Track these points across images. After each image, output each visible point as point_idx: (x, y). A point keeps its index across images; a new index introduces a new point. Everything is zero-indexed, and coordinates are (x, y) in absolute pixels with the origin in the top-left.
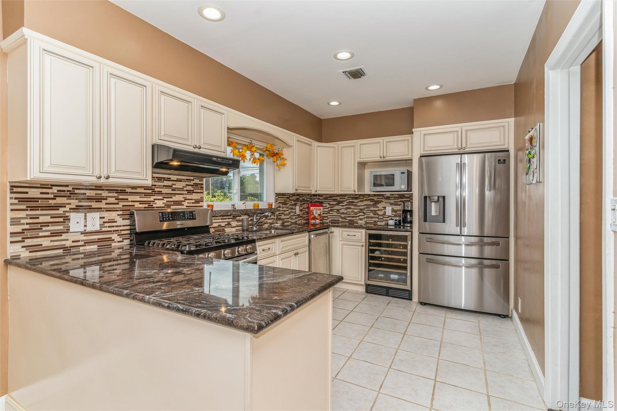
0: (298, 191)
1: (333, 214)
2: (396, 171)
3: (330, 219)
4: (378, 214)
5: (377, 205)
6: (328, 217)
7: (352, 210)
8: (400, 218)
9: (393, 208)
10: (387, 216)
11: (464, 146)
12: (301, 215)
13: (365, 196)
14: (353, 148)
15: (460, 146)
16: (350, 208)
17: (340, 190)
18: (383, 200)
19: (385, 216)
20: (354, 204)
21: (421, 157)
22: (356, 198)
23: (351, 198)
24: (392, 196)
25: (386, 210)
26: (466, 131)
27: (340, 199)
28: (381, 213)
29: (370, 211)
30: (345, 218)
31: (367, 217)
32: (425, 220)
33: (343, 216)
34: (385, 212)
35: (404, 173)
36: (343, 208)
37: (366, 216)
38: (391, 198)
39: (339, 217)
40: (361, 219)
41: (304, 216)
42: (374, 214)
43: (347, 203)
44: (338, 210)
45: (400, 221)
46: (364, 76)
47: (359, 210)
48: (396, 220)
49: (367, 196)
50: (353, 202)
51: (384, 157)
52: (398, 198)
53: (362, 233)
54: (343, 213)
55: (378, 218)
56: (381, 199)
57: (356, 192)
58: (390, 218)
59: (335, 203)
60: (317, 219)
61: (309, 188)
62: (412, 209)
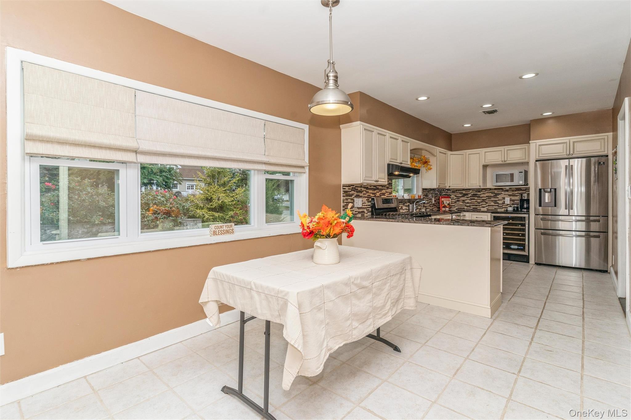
0: (440, 187)
1: (459, 203)
2: (516, 171)
3: (457, 208)
4: (498, 203)
5: (497, 196)
6: (455, 206)
7: (475, 200)
8: (518, 206)
9: (511, 199)
10: (506, 205)
11: (571, 152)
12: (435, 204)
13: (487, 190)
14: (478, 155)
15: (568, 153)
16: (474, 199)
17: (467, 185)
18: (503, 193)
19: (504, 205)
20: (477, 196)
21: (536, 161)
22: (479, 191)
23: (475, 192)
24: (510, 189)
25: (505, 200)
26: (574, 142)
27: (465, 193)
28: (500, 202)
29: (491, 201)
30: (469, 206)
31: (489, 206)
32: (540, 205)
33: (468, 205)
34: (504, 202)
35: (522, 172)
36: (468, 199)
37: (488, 204)
38: (509, 191)
39: (464, 206)
40: (484, 207)
41: (437, 205)
42: (495, 203)
43: (471, 195)
44: (464, 201)
45: (517, 208)
46: (496, 112)
47: (482, 200)
48: (514, 207)
49: (489, 190)
50: (477, 194)
51: (505, 161)
52: (516, 191)
53: (488, 216)
54: (468, 203)
55: (498, 206)
56: (500, 192)
57: (482, 186)
58: (509, 206)
59: (461, 195)
60: (447, 207)
61: (445, 184)
62: (528, 199)
